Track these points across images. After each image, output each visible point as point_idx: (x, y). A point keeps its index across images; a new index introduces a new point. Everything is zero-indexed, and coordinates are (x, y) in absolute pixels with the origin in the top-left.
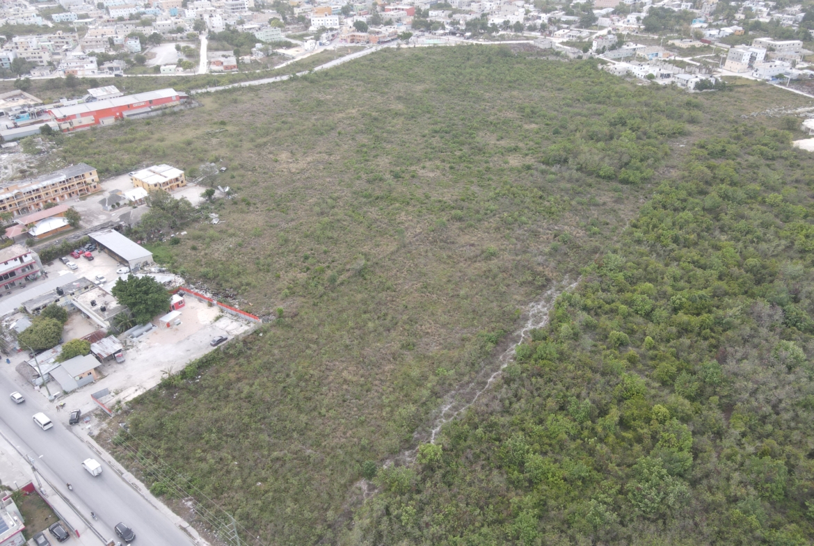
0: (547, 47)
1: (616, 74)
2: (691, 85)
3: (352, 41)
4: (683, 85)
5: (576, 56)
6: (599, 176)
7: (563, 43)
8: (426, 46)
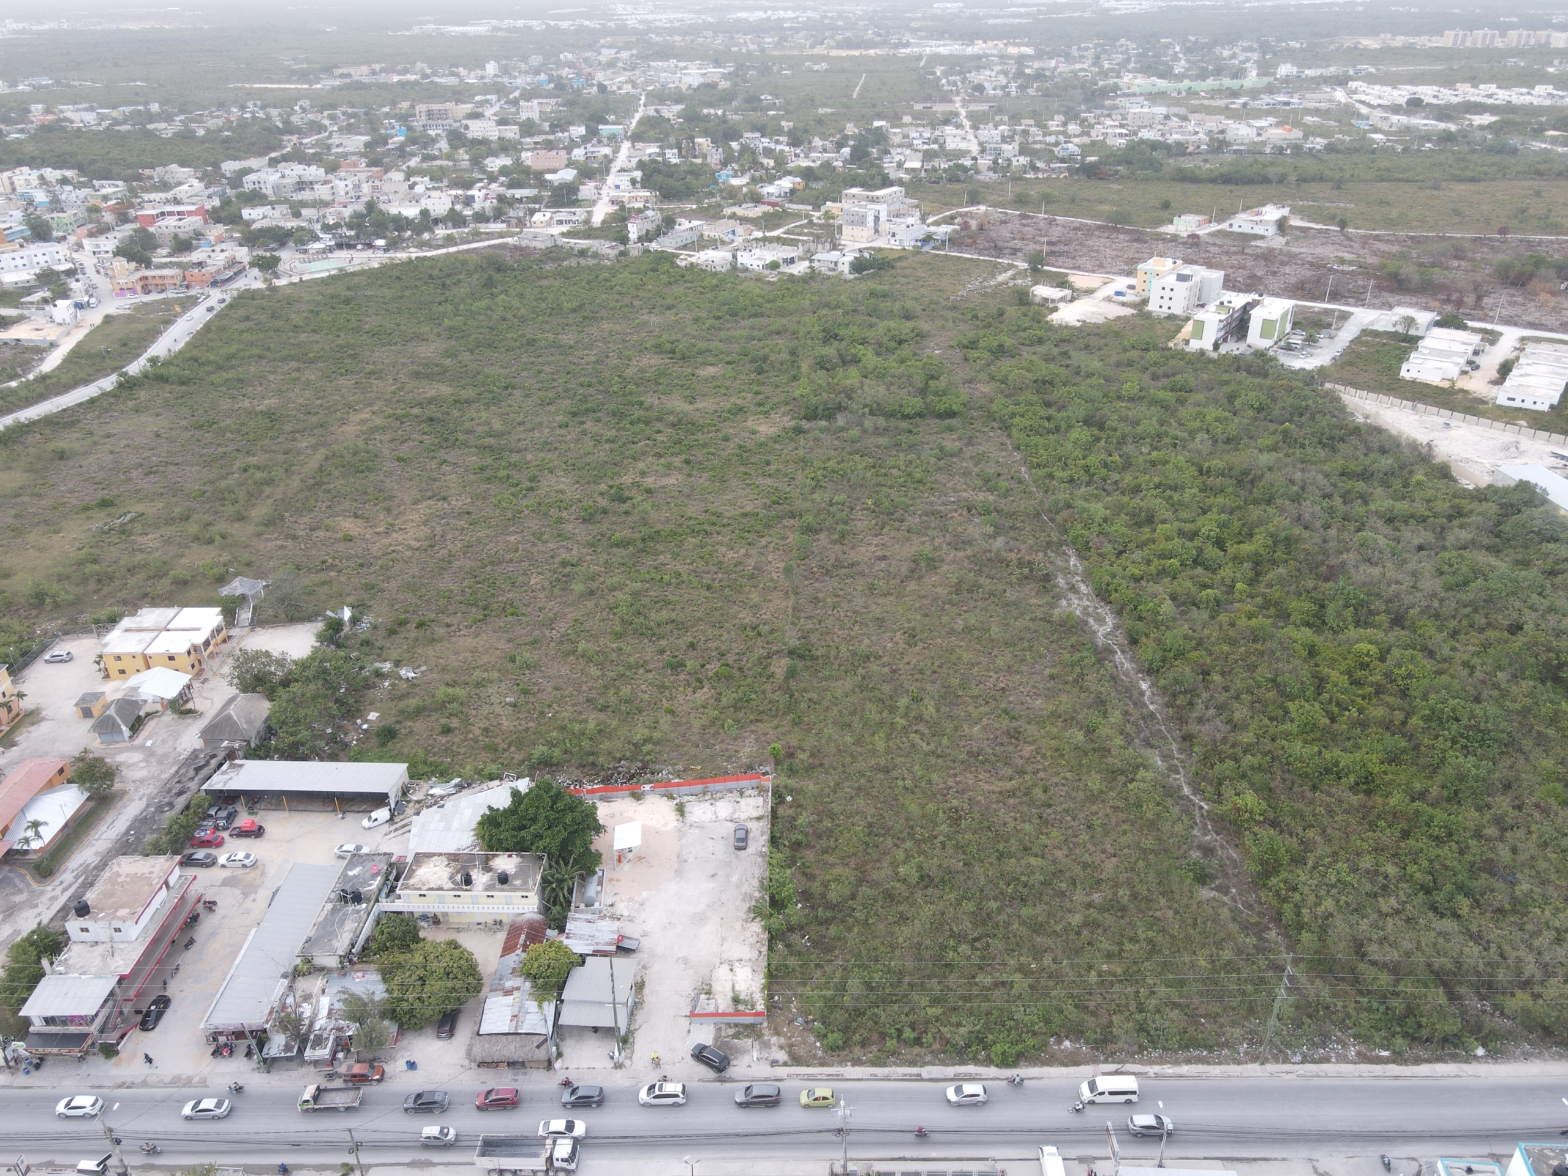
0: (550, 244)
1: (719, 269)
2: (846, 269)
3: (146, 290)
4: (830, 270)
5: (616, 252)
6: (906, 417)
7: (563, 235)
8: (325, 274)
